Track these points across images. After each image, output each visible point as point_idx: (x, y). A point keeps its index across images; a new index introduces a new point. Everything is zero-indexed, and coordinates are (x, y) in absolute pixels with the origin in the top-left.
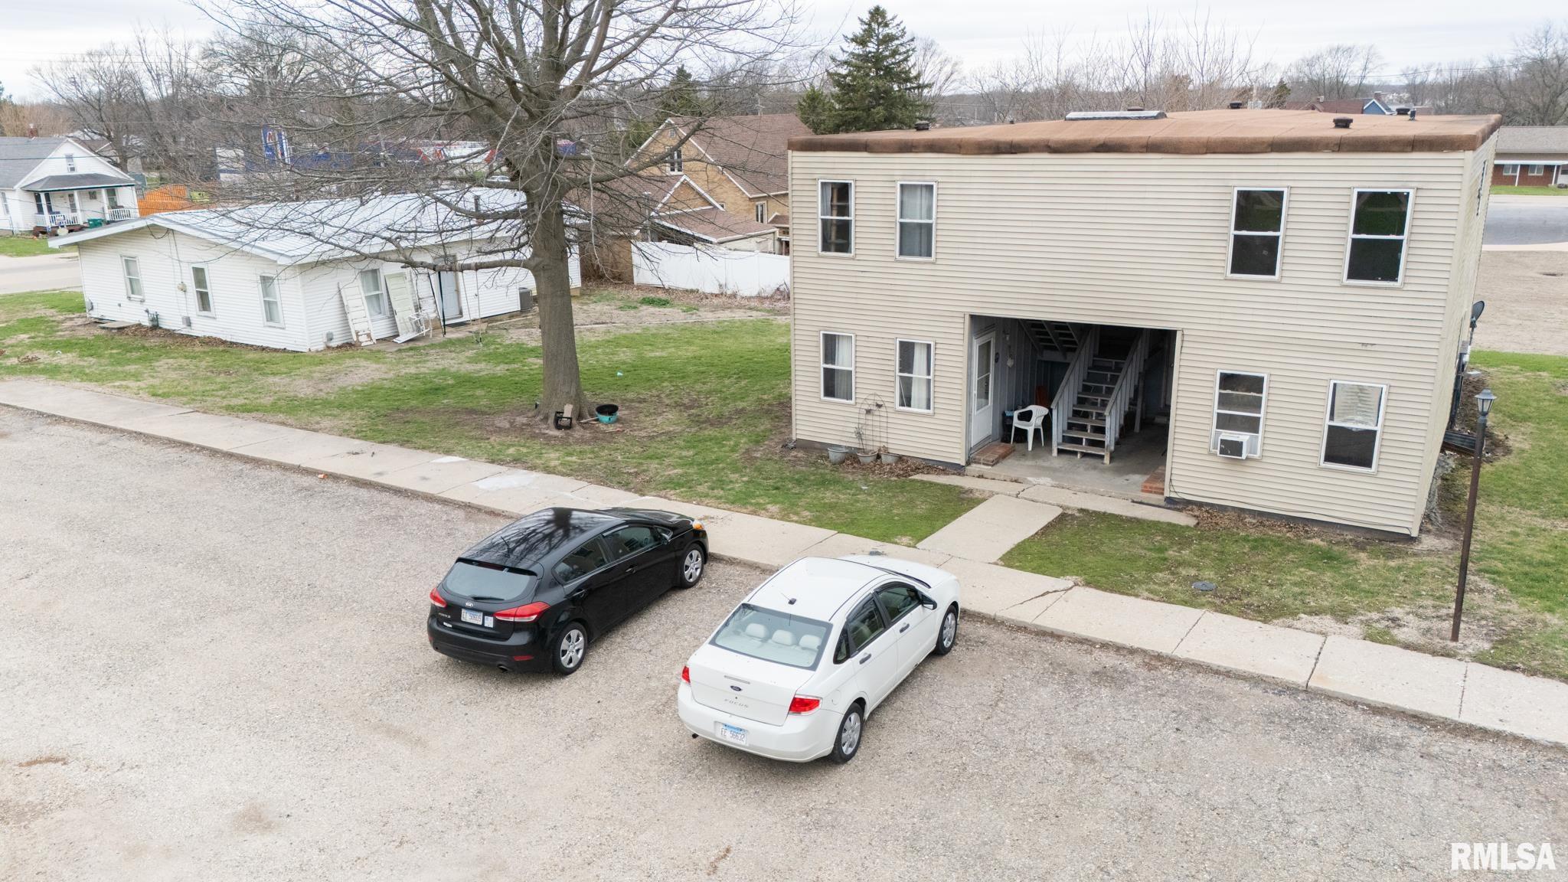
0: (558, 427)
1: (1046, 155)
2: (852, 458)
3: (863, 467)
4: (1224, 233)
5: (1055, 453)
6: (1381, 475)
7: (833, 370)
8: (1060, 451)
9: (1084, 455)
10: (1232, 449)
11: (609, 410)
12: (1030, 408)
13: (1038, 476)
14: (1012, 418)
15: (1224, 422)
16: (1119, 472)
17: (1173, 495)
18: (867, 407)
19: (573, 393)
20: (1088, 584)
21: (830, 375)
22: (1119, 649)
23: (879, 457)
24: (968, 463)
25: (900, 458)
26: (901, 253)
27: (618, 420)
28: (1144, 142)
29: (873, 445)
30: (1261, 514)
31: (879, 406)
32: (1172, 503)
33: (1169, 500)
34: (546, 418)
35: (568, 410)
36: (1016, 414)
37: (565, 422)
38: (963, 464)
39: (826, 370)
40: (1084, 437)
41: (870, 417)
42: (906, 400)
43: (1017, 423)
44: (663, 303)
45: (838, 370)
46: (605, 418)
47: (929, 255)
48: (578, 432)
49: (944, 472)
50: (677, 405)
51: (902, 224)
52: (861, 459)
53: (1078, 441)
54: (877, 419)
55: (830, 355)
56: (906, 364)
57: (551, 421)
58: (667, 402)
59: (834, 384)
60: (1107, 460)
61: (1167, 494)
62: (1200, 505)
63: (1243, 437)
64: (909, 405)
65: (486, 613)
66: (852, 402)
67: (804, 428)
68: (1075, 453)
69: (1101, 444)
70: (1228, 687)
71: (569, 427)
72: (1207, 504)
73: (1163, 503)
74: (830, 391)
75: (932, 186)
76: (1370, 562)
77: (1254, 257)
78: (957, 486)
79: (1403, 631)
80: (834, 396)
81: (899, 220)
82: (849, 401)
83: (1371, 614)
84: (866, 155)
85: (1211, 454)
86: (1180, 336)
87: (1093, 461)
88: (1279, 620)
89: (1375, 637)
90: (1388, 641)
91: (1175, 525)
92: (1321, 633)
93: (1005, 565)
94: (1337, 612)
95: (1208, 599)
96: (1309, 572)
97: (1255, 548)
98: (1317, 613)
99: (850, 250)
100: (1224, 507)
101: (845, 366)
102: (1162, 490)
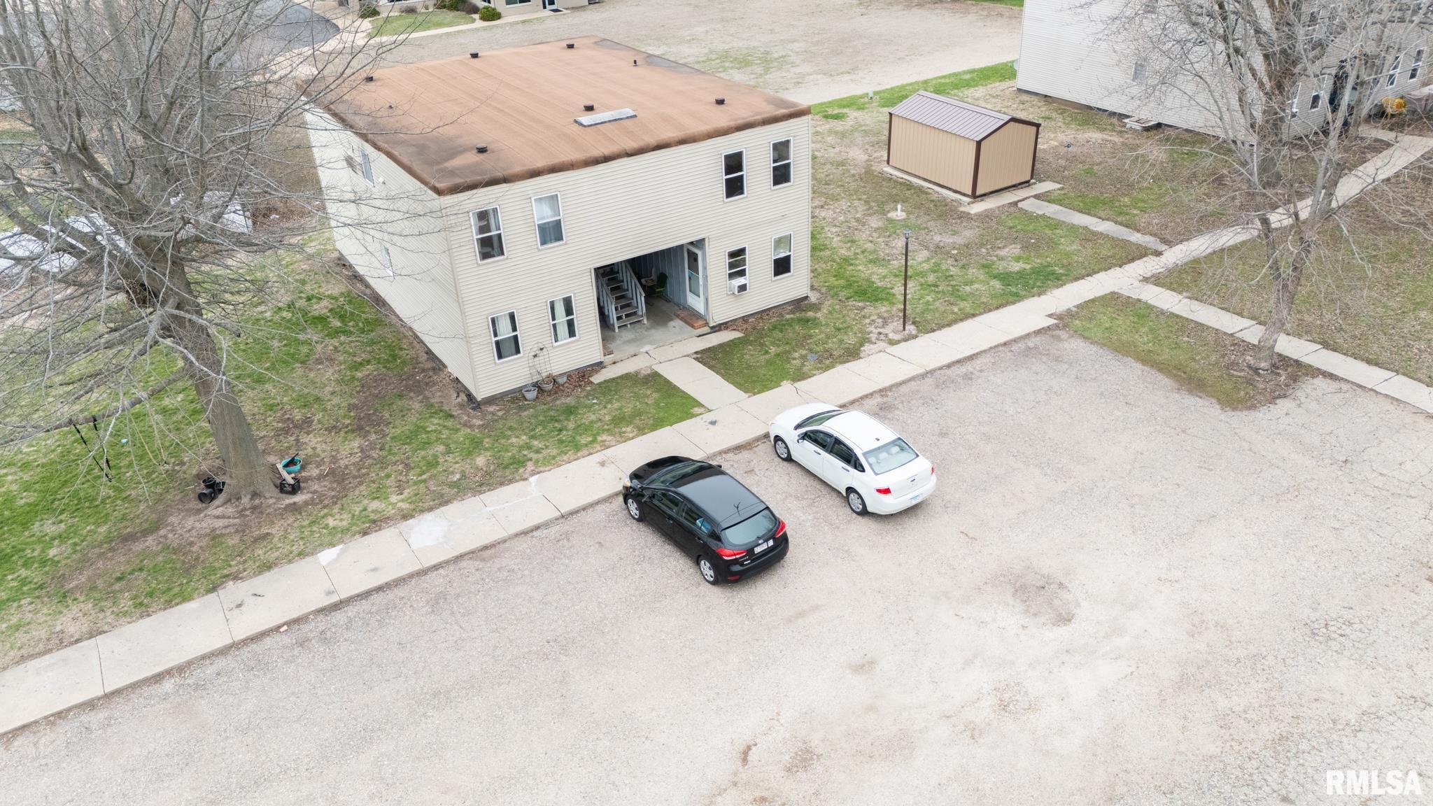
1: (626, 159)
3: (552, 391)
4: (720, 178)
6: (794, 274)
7: (503, 339)
10: (743, 288)
15: (731, 276)
16: (661, 325)
18: (533, 354)
21: (499, 345)
23: (554, 381)
24: (606, 358)
25: (569, 375)
26: (543, 244)
28: (677, 139)
30: (751, 314)
31: (542, 349)
32: (717, 328)
33: (712, 328)
37: (292, 486)
38: (602, 359)
39: (496, 342)
41: (537, 359)
47: (561, 239)
51: (540, 225)
52: (546, 387)
54: (543, 358)
59: (505, 348)
60: (645, 321)
61: (712, 324)
62: (726, 323)
64: (558, 340)
66: (521, 355)
67: (486, 390)
68: (626, 325)
69: (639, 313)
74: (502, 355)
75: (557, 195)
76: (819, 315)
77: (734, 187)
78: (627, 374)
79: (891, 336)
80: (505, 357)
81: (537, 223)
82: (519, 356)
83: (871, 335)
84: (504, 185)
85: (728, 295)
86: (707, 240)
87: (638, 325)
88: (862, 355)
89: (892, 343)
90: (898, 342)
91: (739, 338)
92: (881, 351)
93: (755, 394)
94: (864, 340)
95: (828, 362)
96: (817, 331)
97: (781, 332)
98: (862, 345)
99: (503, 254)
100: (736, 319)
101: (509, 333)
102: (707, 324)
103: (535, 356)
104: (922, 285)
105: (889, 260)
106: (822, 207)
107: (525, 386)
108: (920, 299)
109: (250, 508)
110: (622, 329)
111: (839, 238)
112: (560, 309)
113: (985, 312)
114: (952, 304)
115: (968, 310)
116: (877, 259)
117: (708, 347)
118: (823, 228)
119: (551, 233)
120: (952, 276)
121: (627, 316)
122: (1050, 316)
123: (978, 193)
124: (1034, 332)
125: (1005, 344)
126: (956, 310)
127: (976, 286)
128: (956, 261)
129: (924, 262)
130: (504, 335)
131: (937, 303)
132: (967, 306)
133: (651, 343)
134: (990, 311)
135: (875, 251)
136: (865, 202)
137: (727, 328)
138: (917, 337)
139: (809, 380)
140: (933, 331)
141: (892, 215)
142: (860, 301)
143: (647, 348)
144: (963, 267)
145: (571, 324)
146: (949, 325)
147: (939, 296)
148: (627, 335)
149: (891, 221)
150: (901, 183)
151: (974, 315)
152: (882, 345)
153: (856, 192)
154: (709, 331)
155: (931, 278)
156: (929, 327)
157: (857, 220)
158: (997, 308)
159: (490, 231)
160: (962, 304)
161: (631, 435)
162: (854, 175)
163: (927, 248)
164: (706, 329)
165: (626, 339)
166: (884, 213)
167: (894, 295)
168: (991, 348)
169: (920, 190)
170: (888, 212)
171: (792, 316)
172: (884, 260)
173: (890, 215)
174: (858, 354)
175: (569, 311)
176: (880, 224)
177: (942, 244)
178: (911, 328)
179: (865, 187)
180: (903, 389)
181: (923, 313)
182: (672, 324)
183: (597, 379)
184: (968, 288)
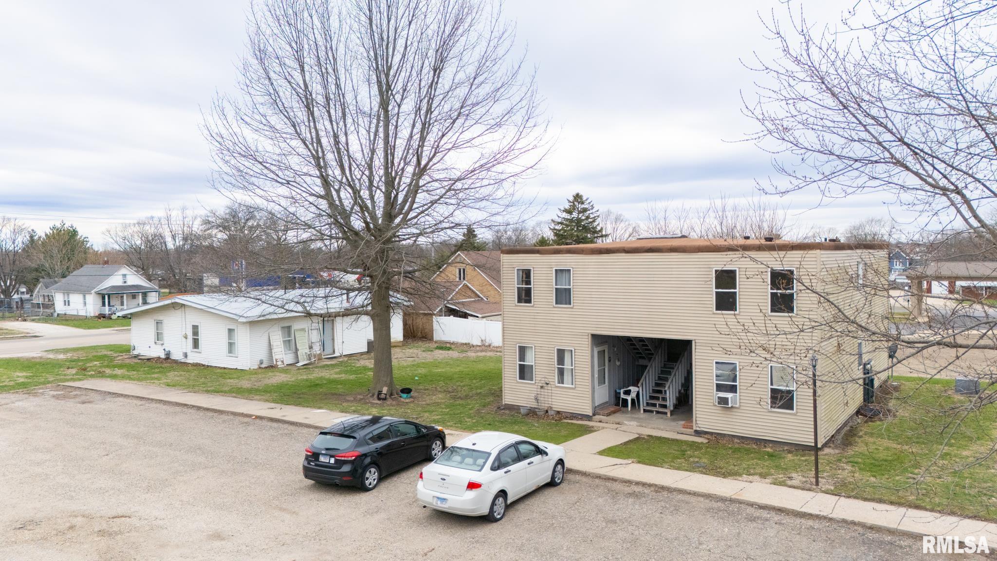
0: (379, 399)
1: (624, 254)
2: (532, 413)
3: (539, 417)
4: (710, 289)
5: (642, 411)
6: (799, 414)
7: (524, 365)
8: (645, 411)
9: (658, 412)
10: (723, 401)
11: (407, 391)
12: (630, 388)
13: (629, 421)
14: (620, 393)
15: (719, 388)
16: (674, 420)
17: (698, 429)
18: (541, 385)
19: (388, 381)
20: (639, 462)
21: (522, 368)
22: (644, 484)
23: (547, 411)
24: (594, 415)
25: (558, 412)
26: (557, 303)
27: (411, 397)
28: (669, 247)
29: (545, 406)
30: (743, 438)
31: (547, 384)
32: (698, 433)
33: (696, 431)
34: (373, 395)
35: (385, 390)
36: (622, 391)
37: (383, 396)
38: (591, 415)
39: (520, 365)
40: (657, 403)
41: (542, 390)
42: (561, 381)
43: (623, 396)
44: (449, 349)
45: (528, 365)
46: (405, 395)
47: (570, 304)
48: (389, 402)
49: (581, 419)
50: (445, 391)
51: (556, 289)
52: (538, 413)
53: (654, 405)
54: (546, 391)
55: (522, 357)
56: (561, 360)
57: (376, 396)
58: (439, 390)
59: (524, 372)
60: (669, 415)
61: (695, 428)
62: (711, 434)
63: (729, 395)
64: (563, 383)
65: (332, 456)
66: (533, 382)
67: (508, 399)
68: (652, 412)
69: (665, 406)
70: (693, 499)
71: (385, 399)
72: (715, 433)
73: (693, 434)
74: (522, 376)
75: (570, 270)
76: (792, 458)
77: (726, 302)
80: (523, 379)
81: (555, 286)
83: (781, 476)
84: (538, 255)
85: (714, 405)
86: (693, 343)
94: (763, 475)
98: (752, 475)
99: (531, 302)
100: (725, 435)
101: (529, 362)
102: (692, 426)
103: (542, 387)
119: (564, 296)
121: (659, 406)
130: (526, 362)
152: (766, 481)
164: (690, 431)
171: (772, 450)
183: (569, 421)
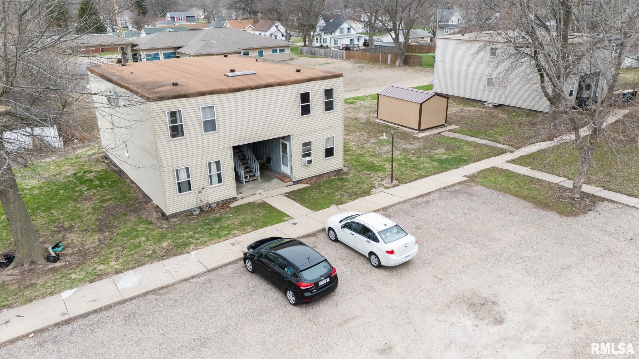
1: (250, 91)
2: (201, 211)
4: (298, 105)
5: (244, 183)
6: (335, 157)
9: (253, 180)
10: (310, 162)
15: (305, 156)
16: (267, 181)
21: (180, 185)
24: (238, 195)
26: (205, 132)
28: (276, 83)
30: (314, 176)
31: (203, 189)
32: (296, 183)
35: (52, 252)
37: (55, 258)
39: (178, 183)
41: (200, 194)
46: (58, 249)
47: (216, 130)
51: (203, 122)
52: (205, 209)
54: (203, 193)
59: (182, 188)
61: (294, 180)
62: (301, 180)
63: (309, 158)
66: (192, 191)
68: (249, 181)
75: (213, 106)
76: (348, 177)
77: (306, 110)
78: (249, 203)
79: (386, 185)
80: (183, 192)
81: (202, 120)
82: (190, 191)
83: (376, 185)
84: (185, 99)
85: (302, 165)
86: (291, 136)
87: (256, 181)
88: (371, 193)
89: (386, 188)
90: (389, 188)
91: (308, 187)
92: (381, 192)
93: (316, 211)
94: (372, 187)
95: (354, 197)
96: (348, 184)
97: (330, 184)
98: (371, 189)
99: (183, 135)
100: (306, 178)
101: (185, 179)
102: (291, 180)
103: (199, 192)
104: (398, 164)
105: (381, 155)
106: (347, 135)
107: (194, 208)
108: (398, 170)
109: (28, 270)
110: (247, 183)
111: (356, 147)
112: (214, 167)
113: (432, 175)
114: (415, 172)
115: (423, 174)
116: (375, 154)
117: (292, 190)
118: (348, 143)
119: (210, 126)
120: (413, 161)
121: (250, 177)
122: (465, 176)
123: (421, 128)
124: (458, 183)
125: (444, 188)
126: (417, 174)
127: (426, 164)
128: (414, 155)
129: (399, 155)
130: (183, 179)
131: (407, 172)
132: (423, 173)
133: (262, 189)
134: (434, 174)
135: (374, 152)
136: (368, 133)
137: (301, 183)
138: (399, 185)
139: (345, 204)
140: (407, 183)
141: (381, 138)
142: (368, 171)
143: (260, 191)
144: (418, 157)
145: (219, 176)
146: (414, 180)
147: (408, 168)
148: (250, 185)
149: (381, 140)
150: (384, 126)
151: (426, 176)
152: (381, 189)
153: (363, 129)
154: (293, 184)
155: (403, 162)
156: (404, 181)
157: (365, 140)
158: (438, 173)
159: (177, 123)
160: (420, 172)
161: (250, 230)
162: (361, 123)
163: (399, 150)
164: (291, 183)
165: (249, 187)
166: (377, 137)
167: (385, 168)
168: (437, 190)
169: (394, 128)
170: (379, 136)
171: (335, 177)
172: (379, 155)
173: (380, 138)
174: (370, 193)
175: (219, 169)
176: (376, 141)
177: (406, 149)
178: (395, 182)
179: (367, 127)
180: (394, 208)
181: (401, 175)
182: (273, 180)
183: (232, 205)
184: (422, 166)
